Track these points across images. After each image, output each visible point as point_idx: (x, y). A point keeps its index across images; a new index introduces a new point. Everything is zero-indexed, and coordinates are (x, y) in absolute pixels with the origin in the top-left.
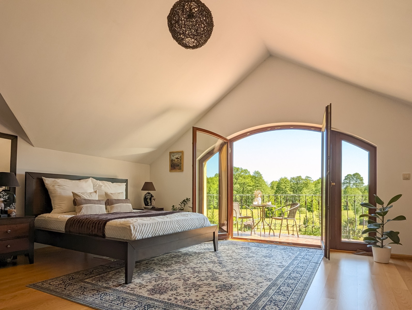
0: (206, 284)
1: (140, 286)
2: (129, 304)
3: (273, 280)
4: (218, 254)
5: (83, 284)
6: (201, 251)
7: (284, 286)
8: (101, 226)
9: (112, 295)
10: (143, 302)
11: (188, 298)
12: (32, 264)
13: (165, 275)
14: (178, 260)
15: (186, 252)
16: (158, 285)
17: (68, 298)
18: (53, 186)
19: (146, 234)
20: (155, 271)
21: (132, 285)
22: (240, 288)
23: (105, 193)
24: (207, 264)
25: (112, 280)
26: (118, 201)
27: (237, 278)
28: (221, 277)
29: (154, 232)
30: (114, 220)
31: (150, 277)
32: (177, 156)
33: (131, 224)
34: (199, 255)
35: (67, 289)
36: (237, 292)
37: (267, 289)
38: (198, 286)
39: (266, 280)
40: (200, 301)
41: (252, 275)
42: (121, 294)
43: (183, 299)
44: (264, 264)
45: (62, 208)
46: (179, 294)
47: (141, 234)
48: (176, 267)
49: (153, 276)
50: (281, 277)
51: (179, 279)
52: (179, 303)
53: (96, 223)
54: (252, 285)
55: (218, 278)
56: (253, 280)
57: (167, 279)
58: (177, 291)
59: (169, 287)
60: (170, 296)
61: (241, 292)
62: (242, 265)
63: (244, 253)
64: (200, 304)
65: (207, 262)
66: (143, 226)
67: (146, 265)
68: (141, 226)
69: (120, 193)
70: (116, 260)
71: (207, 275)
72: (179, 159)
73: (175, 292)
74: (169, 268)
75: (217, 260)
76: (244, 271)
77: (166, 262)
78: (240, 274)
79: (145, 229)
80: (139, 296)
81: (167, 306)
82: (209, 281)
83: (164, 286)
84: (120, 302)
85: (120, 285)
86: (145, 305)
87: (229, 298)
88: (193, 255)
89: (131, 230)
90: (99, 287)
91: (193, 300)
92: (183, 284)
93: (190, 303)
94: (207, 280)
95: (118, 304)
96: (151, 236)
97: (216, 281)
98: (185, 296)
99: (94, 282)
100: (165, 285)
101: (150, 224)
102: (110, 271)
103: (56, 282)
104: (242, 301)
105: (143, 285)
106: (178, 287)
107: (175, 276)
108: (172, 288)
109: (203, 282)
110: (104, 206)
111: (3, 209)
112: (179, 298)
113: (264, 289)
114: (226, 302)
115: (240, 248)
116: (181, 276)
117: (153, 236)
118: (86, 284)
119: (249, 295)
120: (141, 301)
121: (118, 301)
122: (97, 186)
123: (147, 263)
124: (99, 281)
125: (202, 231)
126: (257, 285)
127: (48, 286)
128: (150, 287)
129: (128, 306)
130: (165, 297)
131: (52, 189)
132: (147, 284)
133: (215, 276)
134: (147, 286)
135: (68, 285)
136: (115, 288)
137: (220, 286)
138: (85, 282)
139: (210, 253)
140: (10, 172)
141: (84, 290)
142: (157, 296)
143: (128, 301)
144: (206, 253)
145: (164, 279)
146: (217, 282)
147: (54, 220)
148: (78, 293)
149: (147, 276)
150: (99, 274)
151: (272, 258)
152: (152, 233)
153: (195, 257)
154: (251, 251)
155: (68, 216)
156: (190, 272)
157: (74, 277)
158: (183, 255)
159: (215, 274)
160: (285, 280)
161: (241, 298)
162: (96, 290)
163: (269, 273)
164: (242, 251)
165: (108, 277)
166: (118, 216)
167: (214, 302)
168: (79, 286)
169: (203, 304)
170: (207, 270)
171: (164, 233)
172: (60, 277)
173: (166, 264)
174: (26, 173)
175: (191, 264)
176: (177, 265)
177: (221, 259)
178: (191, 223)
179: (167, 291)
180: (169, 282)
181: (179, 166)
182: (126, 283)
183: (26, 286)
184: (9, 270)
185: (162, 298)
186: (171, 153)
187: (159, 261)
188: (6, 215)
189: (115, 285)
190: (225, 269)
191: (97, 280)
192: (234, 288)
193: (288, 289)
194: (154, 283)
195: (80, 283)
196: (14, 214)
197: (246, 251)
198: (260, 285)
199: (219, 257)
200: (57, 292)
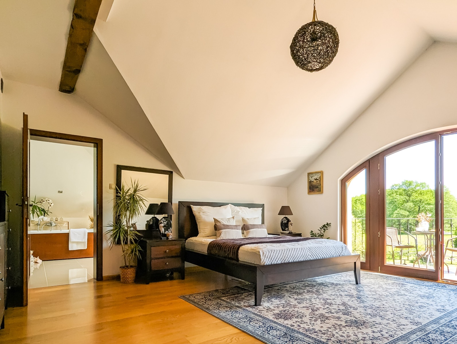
0: (334, 317)
1: (267, 310)
2: (254, 324)
3: (422, 325)
4: (360, 288)
5: (219, 301)
6: (340, 282)
7: (435, 333)
8: (235, 250)
9: (241, 313)
10: (267, 324)
11: (312, 328)
12: (183, 280)
13: (293, 302)
14: (311, 290)
15: (322, 282)
16: (284, 311)
17: (207, 310)
18: (199, 213)
19: (275, 260)
20: (285, 297)
21: (260, 308)
22: (374, 326)
23: (242, 219)
24: (342, 297)
25: (244, 301)
26: (254, 226)
27: (375, 316)
28: (355, 312)
29: (283, 258)
30: (247, 245)
31: (279, 303)
32: (315, 177)
33: (261, 250)
34: (336, 286)
35: (207, 303)
36: (369, 331)
37: (409, 332)
38: (325, 317)
39: (412, 324)
40: (323, 332)
41: (395, 316)
42: (249, 314)
43: (307, 327)
44: (417, 305)
45: (205, 232)
46: (303, 322)
47: (270, 260)
48: (307, 296)
49: (282, 302)
50: (435, 323)
51: (307, 308)
52: (301, 330)
53: (231, 248)
54: (391, 326)
55: (351, 313)
56: (394, 320)
57: (295, 306)
58: (302, 319)
59: (294, 315)
60: (294, 323)
61: (373, 331)
62: (386, 303)
63: (394, 289)
64: (323, 335)
65: (343, 295)
66: (273, 252)
67: (278, 290)
68: (270, 252)
69: (256, 219)
70: (250, 283)
71: (339, 308)
72: (318, 179)
73: (300, 320)
74: (300, 297)
75: (356, 294)
76: (386, 309)
77: (297, 290)
78: (380, 312)
79: (274, 255)
80: (264, 318)
81: (288, 330)
82: (340, 314)
83: (290, 313)
84: (247, 321)
85: (250, 306)
86: (268, 327)
87: (357, 334)
88: (329, 286)
89: (260, 255)
90: (232, 305)
91: (317, 330)
92: (310, 313)
93: (312, 332)
94: (337, 313)
95: (245, 322)
96: (280, 262)
97: (348, 315)
98: (309, 325)
99: (229, 300)
100: (292, 312)
101: (280, 251)
102: (244, 293)
103: (200, 296)
104: (371, 340)
105: (270, 309)
106: (304, 315)
107: (304, 305)
108: (298, 315)
109: (332, 314)
110: (241, 231)
111: (163, 233)
112: (302, 326)
113: (404, 333)
114: (353, 337)
115: (390, 283)
116: (310, 305)
117: (282, 262)
118: (222, 302)
119: (382, 335)
120: (265, 323)
121: (245, 319)
122: (235, 211)
123: (278, 289)
124: (232, 300)
125: (339, 261)
126: (397, 327)
127: (193, 299)
128: (277, 311)
129: (253, 325)
130: (288, 322)
131: (198, 215)
132: (274, 309)
133: (348, 310)
134: (274, 310)
135: (208, 300)
136: (245, 308)
137: (351, 321)
138: (221, 300)
139: (350, 286)
140: (167, 202)
141: (219, 306)
142: (281, 321)
143: (254, 321)
144: (345, 285)
145: (292, 306)
146: (348, 317)
147: (199, 243)
148: (214, 307)
149: (276, 301)
150: (234, 295)
151: (431, 300)
152: (281, 259)
153: (331, 288)
154: (404, 288)
155: (210, 240)
156: (321, 303)
157: (213, 294)
158: (318, 285)
159: (349, 308)
160: (440, 326)
161: (372, 337)
162: (229, 307)
163: (419, 316)
164: (392, 287)
165: (241, 297)
166: (253, 241)
167: (338, 335)
168: (216, 302)
169: (326, 335)
170: (341, 304)
171: (294, 260)
172: (203, 293)
173: (298, 293)
174: (179, 202)
175: (325, 295)
176: (309, 294)
177: (361, 294)
178: (326, 251)
179: (292, 317)
180: (296, 309)
181: (317, 187)
182: (256, 305)
183: (178, 297)
184: (168, 283)
185: (286, 323)
186: (309, 174)
187: (291, 289)
188: (166, 238)
189: (246, 306)
190: (363, 304)
191: (232, 299)
192: (366, 326)
193: (440, 337)
194: (281, 308)
195: (217, 300)
196: (171, 237)
197: (398, 287)
198: (402, 327)
199: (359, 291)
200: (199, 305)
